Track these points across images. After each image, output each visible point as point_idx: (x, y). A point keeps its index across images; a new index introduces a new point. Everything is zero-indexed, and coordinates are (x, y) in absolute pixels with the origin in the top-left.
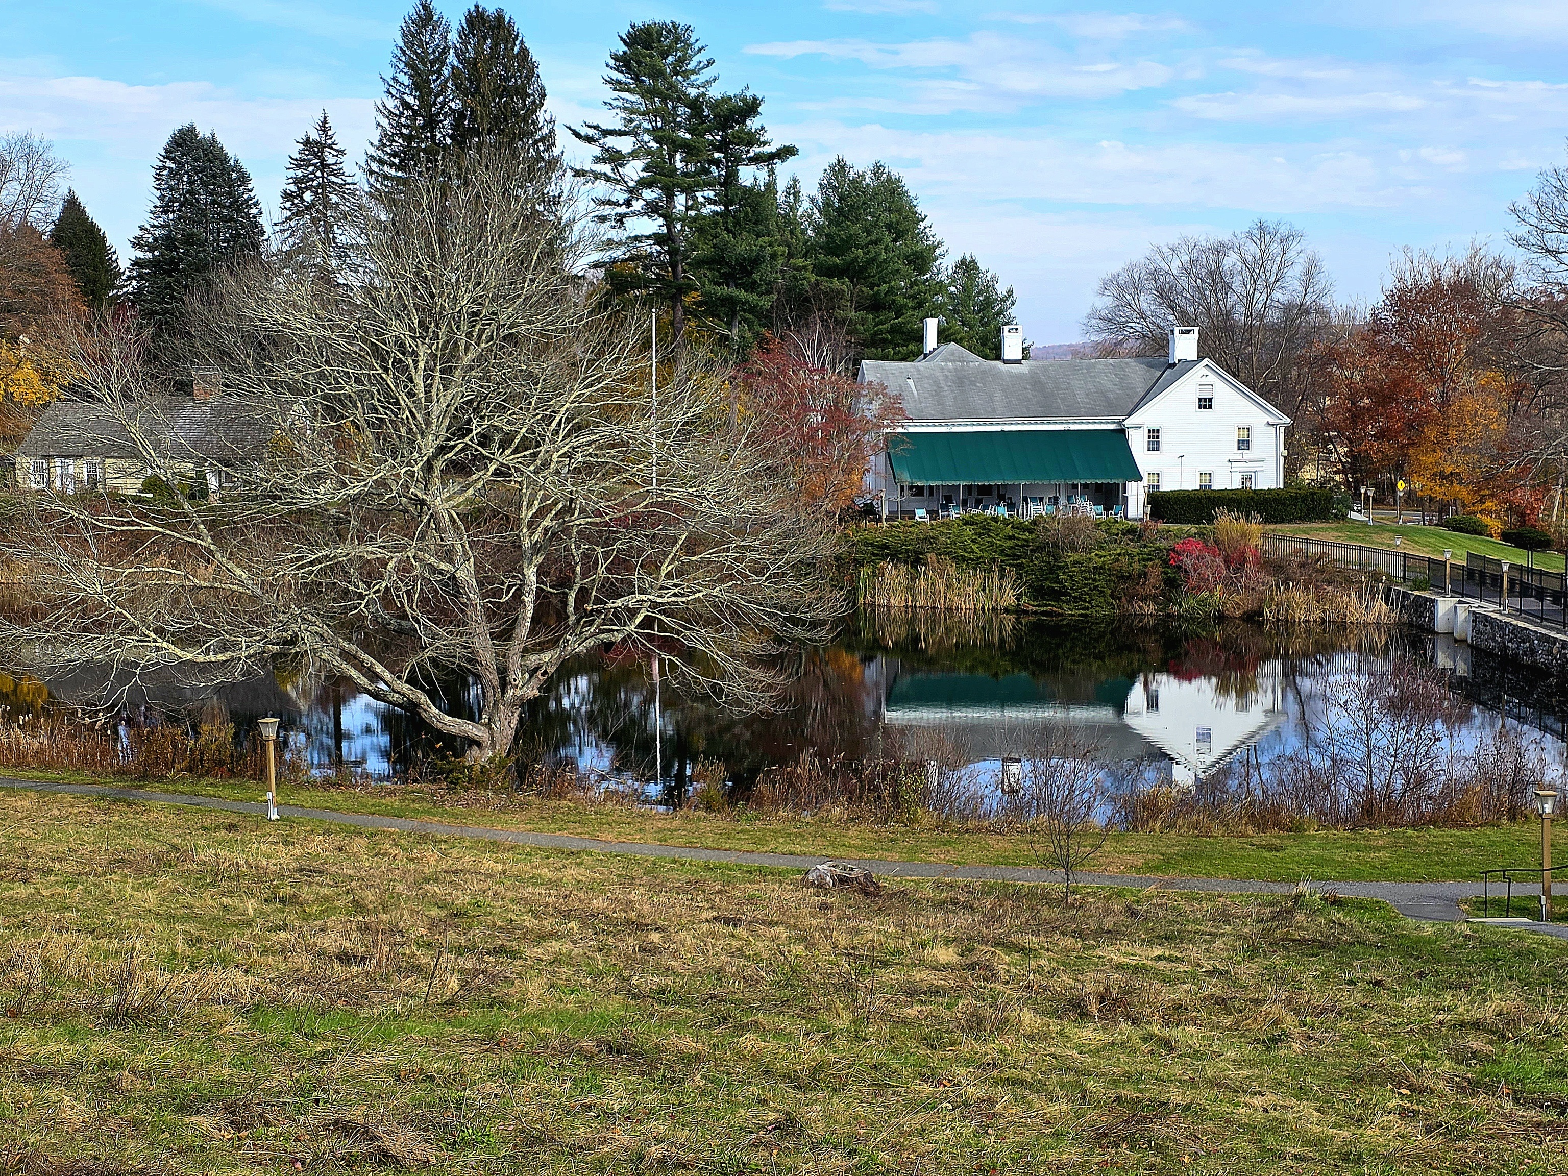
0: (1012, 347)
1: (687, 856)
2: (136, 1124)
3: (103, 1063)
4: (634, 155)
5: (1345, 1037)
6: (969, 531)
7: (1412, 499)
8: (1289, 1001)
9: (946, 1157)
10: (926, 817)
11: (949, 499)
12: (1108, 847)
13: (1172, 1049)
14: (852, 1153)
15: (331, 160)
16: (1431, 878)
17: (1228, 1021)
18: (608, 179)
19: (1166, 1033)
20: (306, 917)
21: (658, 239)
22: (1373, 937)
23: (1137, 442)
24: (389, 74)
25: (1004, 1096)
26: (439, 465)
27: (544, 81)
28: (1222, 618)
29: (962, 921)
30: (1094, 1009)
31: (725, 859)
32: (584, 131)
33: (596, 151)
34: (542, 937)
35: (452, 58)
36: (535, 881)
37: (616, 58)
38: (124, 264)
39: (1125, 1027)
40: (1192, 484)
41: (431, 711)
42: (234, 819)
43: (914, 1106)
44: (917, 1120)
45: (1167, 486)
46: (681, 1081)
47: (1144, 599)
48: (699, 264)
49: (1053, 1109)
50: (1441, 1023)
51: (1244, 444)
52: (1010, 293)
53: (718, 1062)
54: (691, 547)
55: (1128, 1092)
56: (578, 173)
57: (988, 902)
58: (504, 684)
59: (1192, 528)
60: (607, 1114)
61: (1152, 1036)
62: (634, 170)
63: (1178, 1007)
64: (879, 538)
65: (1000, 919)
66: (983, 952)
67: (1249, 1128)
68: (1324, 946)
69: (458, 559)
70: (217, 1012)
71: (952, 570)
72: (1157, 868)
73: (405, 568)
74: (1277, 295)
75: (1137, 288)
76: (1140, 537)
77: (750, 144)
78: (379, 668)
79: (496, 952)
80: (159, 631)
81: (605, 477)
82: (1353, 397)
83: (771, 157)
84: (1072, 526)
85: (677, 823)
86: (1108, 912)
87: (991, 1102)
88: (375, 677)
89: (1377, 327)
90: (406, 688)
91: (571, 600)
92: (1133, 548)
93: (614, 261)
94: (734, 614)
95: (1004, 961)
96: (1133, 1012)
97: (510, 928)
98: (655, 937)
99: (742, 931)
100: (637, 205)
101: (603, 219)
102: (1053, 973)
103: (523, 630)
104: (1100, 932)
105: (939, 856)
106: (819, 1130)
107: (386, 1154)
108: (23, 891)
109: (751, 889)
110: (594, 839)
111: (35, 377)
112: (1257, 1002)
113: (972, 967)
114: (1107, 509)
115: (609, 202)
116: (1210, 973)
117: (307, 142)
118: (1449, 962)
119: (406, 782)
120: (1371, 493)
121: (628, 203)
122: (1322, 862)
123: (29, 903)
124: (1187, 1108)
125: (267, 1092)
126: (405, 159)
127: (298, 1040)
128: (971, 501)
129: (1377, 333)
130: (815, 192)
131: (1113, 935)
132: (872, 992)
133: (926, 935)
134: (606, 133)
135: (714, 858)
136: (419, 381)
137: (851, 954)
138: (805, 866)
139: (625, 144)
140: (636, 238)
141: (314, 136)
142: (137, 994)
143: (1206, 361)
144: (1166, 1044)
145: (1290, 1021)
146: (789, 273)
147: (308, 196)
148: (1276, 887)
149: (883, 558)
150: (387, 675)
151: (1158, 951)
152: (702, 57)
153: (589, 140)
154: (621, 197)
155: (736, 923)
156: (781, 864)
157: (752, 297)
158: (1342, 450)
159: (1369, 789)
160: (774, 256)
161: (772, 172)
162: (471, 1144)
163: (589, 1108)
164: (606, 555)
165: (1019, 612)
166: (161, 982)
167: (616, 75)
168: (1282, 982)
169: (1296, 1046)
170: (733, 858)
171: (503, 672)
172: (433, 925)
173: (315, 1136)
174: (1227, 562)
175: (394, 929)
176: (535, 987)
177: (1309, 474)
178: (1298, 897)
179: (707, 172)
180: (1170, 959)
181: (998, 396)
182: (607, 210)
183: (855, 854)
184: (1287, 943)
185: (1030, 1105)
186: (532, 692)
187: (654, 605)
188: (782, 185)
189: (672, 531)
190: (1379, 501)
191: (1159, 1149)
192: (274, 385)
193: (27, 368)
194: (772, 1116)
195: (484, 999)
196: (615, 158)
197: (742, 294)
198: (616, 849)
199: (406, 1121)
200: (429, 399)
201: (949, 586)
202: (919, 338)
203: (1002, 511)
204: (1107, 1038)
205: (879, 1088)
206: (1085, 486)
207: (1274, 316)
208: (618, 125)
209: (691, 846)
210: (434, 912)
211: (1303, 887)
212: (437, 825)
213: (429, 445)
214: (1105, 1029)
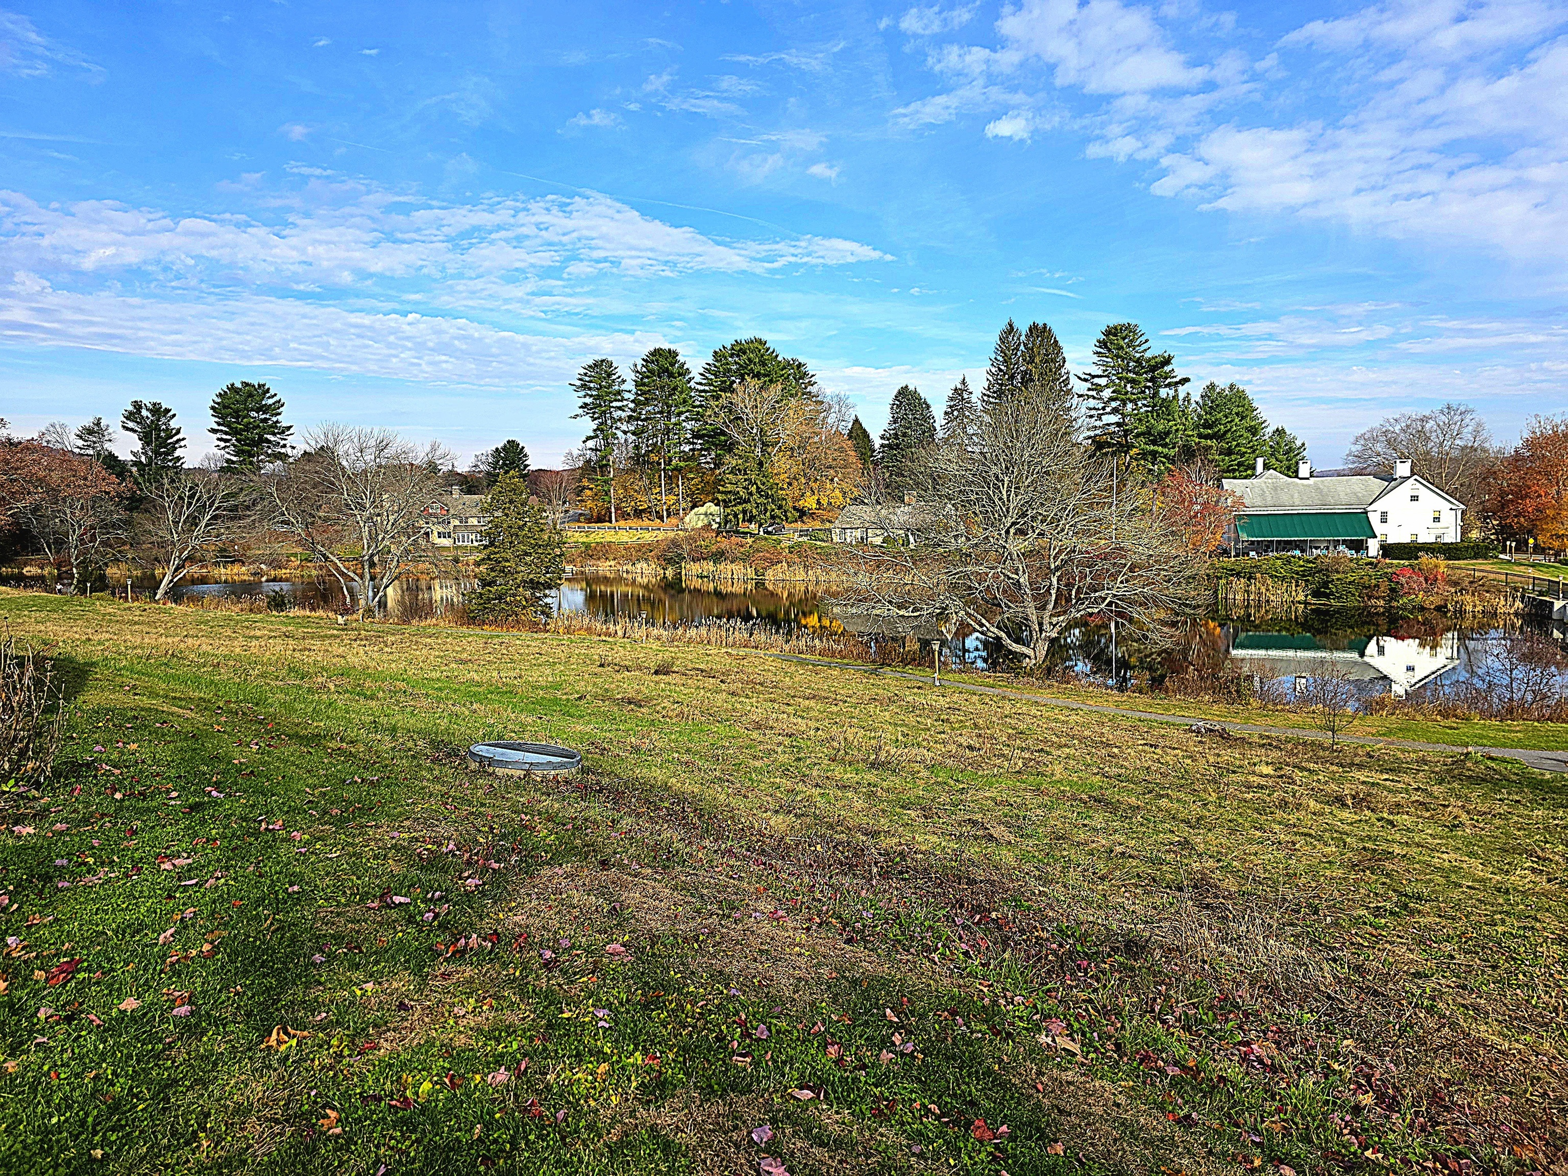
0: (1304, 470)
1: (1129, 714)
2: (883, 811)
3: (869, 784)
4: (1107, 386)
5: (1498, 828)
6: (1279, 562)
7: (1538, 549)
8: (1463, 807)
9: (1269, 867)
10: (1255, 703)
11: (1268, 547)
12: (1355, 722)
13: (1394, 826)
14: (1219, 861)
15: (966, 396)
16: (1548, 749)
17: (1428, 814)
18: (1094, 398)
19: (1391, 817)
20: (953, 729)
21: (1118, 424)
22: (1514, 778)
23: (1374, 519)
24: (993, 356)
25: (1301, 841)
26: (1012, 531)
27: (1065, 355)
28: (1422, 609)
29: (1275, 754)
30: (1349, 803)
31: (1148, 716)
32: (1083, 376)
33: (1089, 385)
34: (1060, 746)
35: (1022, 347)
36: (1056, 720)
37: (1099, 341)
38: (877, 446)
39: (1368, 813)
40: (1406, 539)
41: (1007, 641)
42: (921, 684)
43: (1251, 841)
44: (1254, 848)
45: (1391, 540)
46: (1131, 818)
47: (1377, 598)
48: (1138, 435)
49: (1328, 850)
50: (1557, 825)
51: (1437, 519)
52: (1303, 444)
53: (1149, 811)
54: (1131, 570)
55: (1369, 845)
56: (1080, 396)
57: (1289, 746)
58: (1041, 630)
59: (1407, 563)
60: (1095, 829)
61: (1383, 818)
62: (1107, 393)
63: (1398, 805)
64: (1230, 566)
65: (1296, 755)
66: (1287, 770)
67: (1441, 869)
68: (1483, 780)
69: (1020, 573)
70: (917, 767)
71: (1269, 582)
72: (1384, 735)
73: (996, 577)
74: (1458, 442)
75: (1375, 440)
76: (1376, 566)
77: (1166, 378)
78: (984, 621)
79: (1038, 751)
80: (890, 602)
81: (1090, 536)
82: (1503, 494)
83: (1177, 383)
84: (1336, 561)
85: (1125, 698)
86: (1356, 755)
87: (1294, 844)
88: (982, 625)
89: (1517, 458)
90: (996, 630)
91: (1073, 593)
92: (1371, 572)
93: (1096, 435)
94: (1154, 601)
95: (1298, 775)
96: (1372, 806)
97: (1045, 741)
98: (1116, 750)
99: (1158, 751)
100: (1108, 410)
101: (1091, 417)
102: (1326, 783)
103: (1050, 606)
104: (1352, 764)
105: (1261, 721)
106: (1201, 848)
107: (991, 836)
108: (835, 709)
109: (1163, 732)
110: (1084, 703)
111: (840, 495)
112: (1444, 806)
113: (1281, 777)
114: (1357, 552)
115: (1094, 409)
116: (1417, 790)
117: (956, 389)
118: (1561, 794)
119: (995, 672)
120: (1514, 544)
121: (1104, 408)
122: (1482, 737)
123: (837, 714)
124: (1404, 856)
125: (939, 803)
126: (1000, 394)
127: (952, 783)
128: (1280, 547)
129: (1517, 461)
130: (1198, 399)
131: (1360, 767)
132: (1228, 785)
133: (1257, 760)
134: (1094, 377)
135: (1143, 716)
136: (1004, 493)
137: (1216, 766)
138: (1190, 723)
139: (1103, 381)
140: (1108, 425)
141: (959, 386)
142: (883, 756)
143: (1416, 477)
144: (1391, 823)
145: (1464, 817)
146: (1184, 438)
147: (956, 413)
148: (1454, 748)
149: (1232, 575)
150: (987, 624)
151: (1386, 776)
152: (1143, 339)
153: (1086, 380)
154: (1101, 406)
155: (1156, 747)
156: (1178, 721)
157: (1166, 451)
158: (1495, 523)
159: (1511, 699)
160: (1177, 430)
161: (1176, 391)
162: (1030, 836)
163: (1085, 825)
164: (1091, 572)
165: (1306, 603)
166: (892, 752)
167: (1099, 350)
168: (1458, 797)
169: (1468, 831)
170: (1153, 717)
171: (1041, 624)
172: (1009, 737)
173: (960, 825)
174: (1426, 580)
175: (992, 737)
176: (1058, 769)
177: (1474, 535)
178: (1468, 753)
179: (1144, 392)
180: (1392, 781)
181: (1296, 495)
182: (1093, 412)
183: (1216, 718)
184: (1459, 778)
185: (1315, 847)
186: (1054, 635)
187: (1115, 596)
188: (1181, 396)
189: (1123, 561)
190: (1518, 549)
191: (1388, 875)
192: (940, 497)
193: (837, 491)
194: (1177, 839)
195: (1034, 771)
196: (1098, 388)
197: (1160, 449)
198: (1095, 709)
199: (1000, 823)
200: (1009, 501)
201: (1267, 590)
202: (1254, 468)
203: (1298, 553)
204: (1357, 817)
205: (1232, 831)
206: (1344, 541)
207: (1455, 453)
208: (1100, 373)
209: (1132, 709)
210: (1010, 731)
211: (1470, 749)
212: (1010, 693)
213: (1009, 521)
214: (1356, 813)
